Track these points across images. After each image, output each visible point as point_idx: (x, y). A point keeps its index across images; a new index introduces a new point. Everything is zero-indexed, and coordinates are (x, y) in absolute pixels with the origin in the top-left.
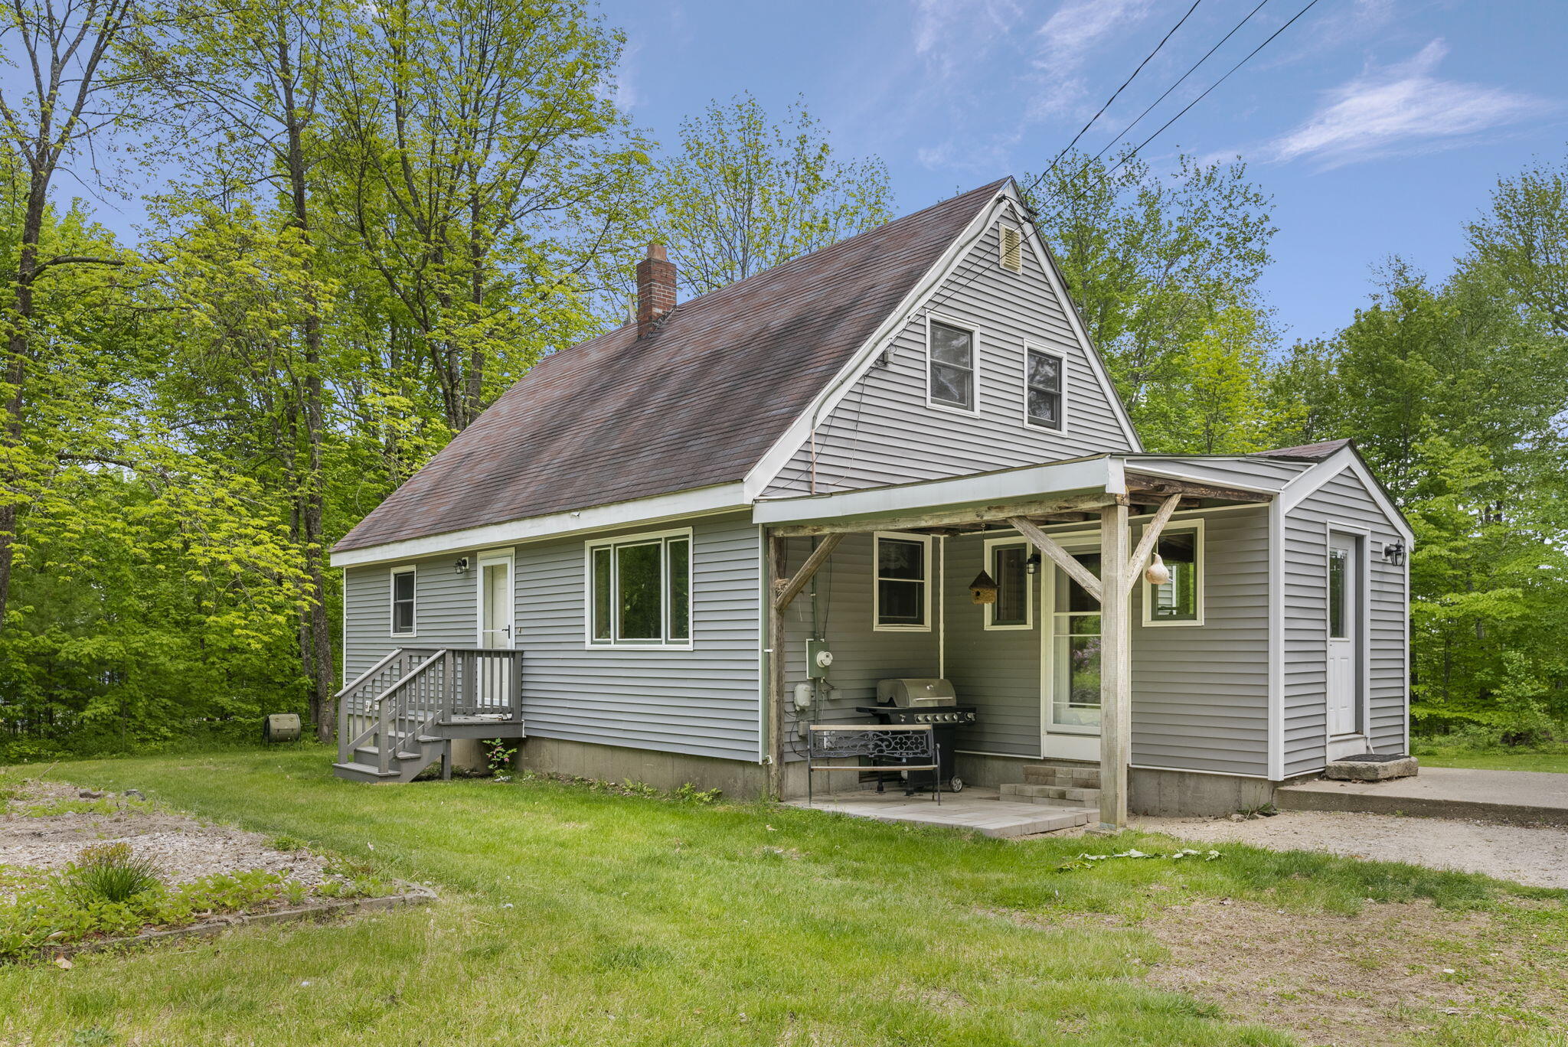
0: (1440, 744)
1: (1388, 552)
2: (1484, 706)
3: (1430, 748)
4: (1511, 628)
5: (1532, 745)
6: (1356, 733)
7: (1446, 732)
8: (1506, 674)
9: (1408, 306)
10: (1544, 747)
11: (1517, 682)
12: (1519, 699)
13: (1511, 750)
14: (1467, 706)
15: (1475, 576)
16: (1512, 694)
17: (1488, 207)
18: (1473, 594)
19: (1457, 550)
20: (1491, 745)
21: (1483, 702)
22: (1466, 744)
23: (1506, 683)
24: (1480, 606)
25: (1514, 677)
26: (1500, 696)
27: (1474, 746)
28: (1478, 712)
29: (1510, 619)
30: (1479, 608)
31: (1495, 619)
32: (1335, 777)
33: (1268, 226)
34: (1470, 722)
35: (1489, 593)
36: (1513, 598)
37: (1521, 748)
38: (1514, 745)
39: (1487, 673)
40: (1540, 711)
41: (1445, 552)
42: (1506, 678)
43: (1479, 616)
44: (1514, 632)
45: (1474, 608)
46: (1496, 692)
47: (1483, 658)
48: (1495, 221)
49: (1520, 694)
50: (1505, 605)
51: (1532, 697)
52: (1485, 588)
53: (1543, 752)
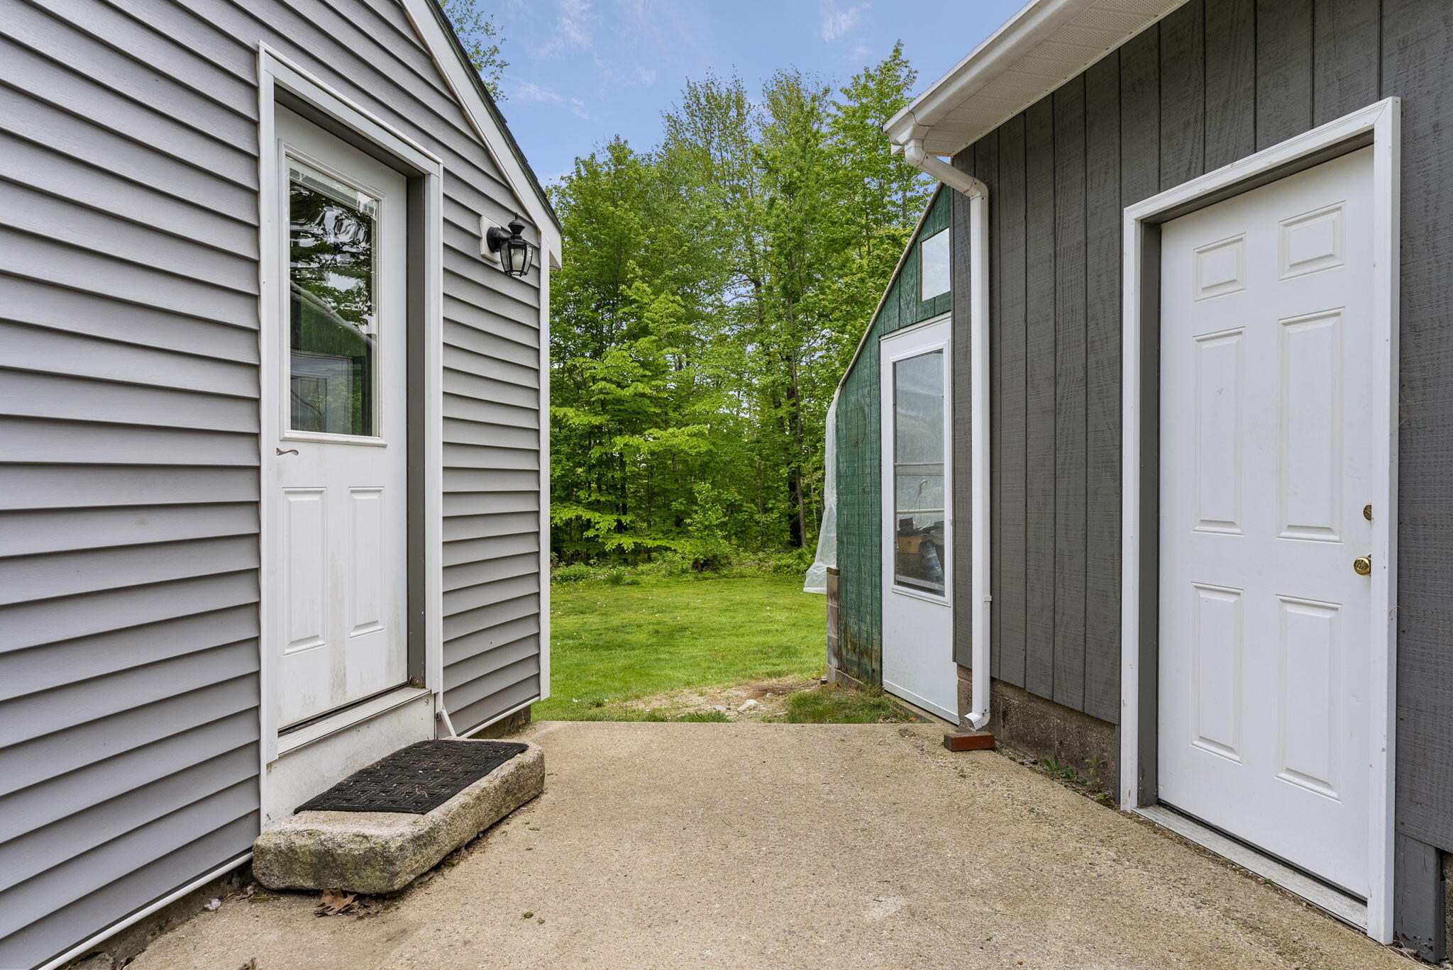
0: (643, 573)
1: (495, 241)
2: (678, 533)
3: (634, 577)
4: (699, 462)
5: (715, 570)
6: (410, 683)
7: (650, 560)
8: (696, 504)
9: (619, 160)
10: (725, 572)
11: (705, 511)
12: (706, 528)
13: (700, 576)
14: (666, 533)
15: (671, 414)
16: (701, 523)
17: (681, 104)
18: (671, 430)
19: (657, 389)
20: (684, 571)
21: (679, 530)
22: (664, 572)
23: (696, 512)
24: (676, 441)
25: (702, 507)
26: (691, 525)
27: (671, 573)
28: (673, 540)
29: (699, 454)
30: (674, 443)
31: (686, 453)
32: (278, 883)
33: (497, 58)
34: (667, 549)
35: (683, 429)
36: (700, 435)
37: (707, 574)
38: (702, 570)
39: (681, 503)
40: (722, 538)
41: (647, 391)
42: (696, 508)
43: (674, 450)
44: (701, 465)
45: (670, 443)
46: (688, 521)
47: (678, 489)
48: (684, 118)
49: (707, 523)
50: (694, 441)
51: (717, 526)
52: (680, 424)
53: (725, 576)
